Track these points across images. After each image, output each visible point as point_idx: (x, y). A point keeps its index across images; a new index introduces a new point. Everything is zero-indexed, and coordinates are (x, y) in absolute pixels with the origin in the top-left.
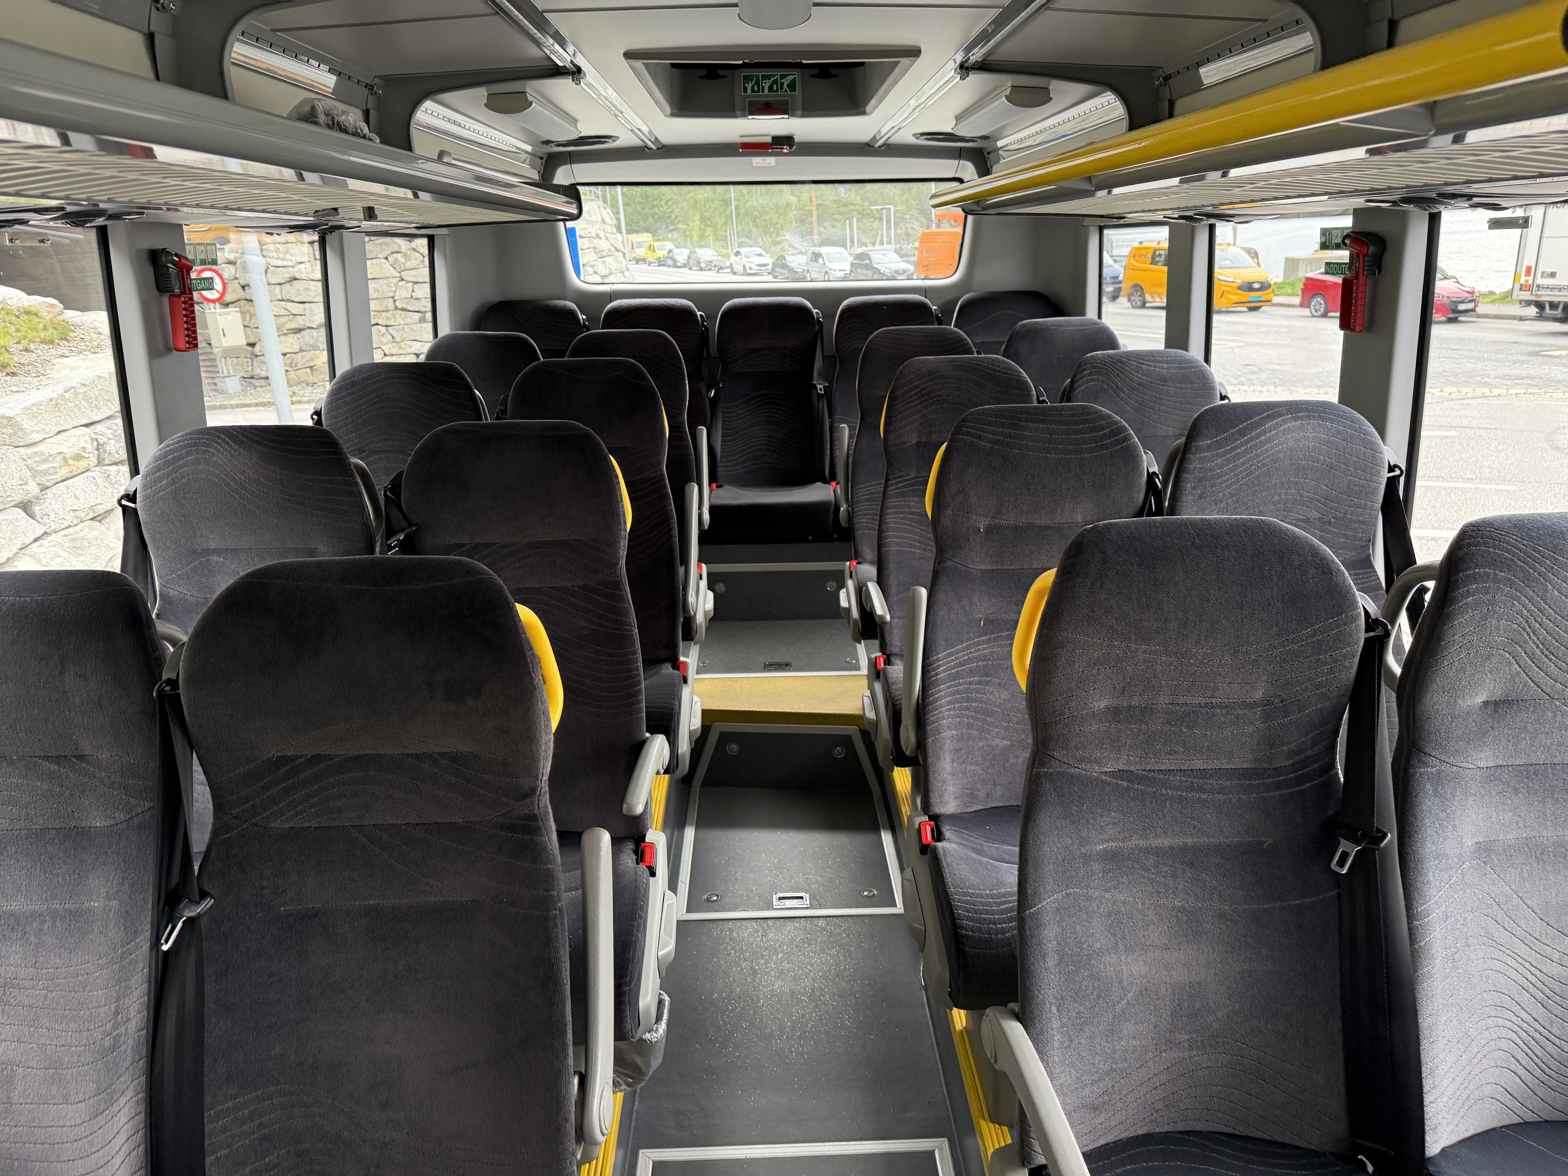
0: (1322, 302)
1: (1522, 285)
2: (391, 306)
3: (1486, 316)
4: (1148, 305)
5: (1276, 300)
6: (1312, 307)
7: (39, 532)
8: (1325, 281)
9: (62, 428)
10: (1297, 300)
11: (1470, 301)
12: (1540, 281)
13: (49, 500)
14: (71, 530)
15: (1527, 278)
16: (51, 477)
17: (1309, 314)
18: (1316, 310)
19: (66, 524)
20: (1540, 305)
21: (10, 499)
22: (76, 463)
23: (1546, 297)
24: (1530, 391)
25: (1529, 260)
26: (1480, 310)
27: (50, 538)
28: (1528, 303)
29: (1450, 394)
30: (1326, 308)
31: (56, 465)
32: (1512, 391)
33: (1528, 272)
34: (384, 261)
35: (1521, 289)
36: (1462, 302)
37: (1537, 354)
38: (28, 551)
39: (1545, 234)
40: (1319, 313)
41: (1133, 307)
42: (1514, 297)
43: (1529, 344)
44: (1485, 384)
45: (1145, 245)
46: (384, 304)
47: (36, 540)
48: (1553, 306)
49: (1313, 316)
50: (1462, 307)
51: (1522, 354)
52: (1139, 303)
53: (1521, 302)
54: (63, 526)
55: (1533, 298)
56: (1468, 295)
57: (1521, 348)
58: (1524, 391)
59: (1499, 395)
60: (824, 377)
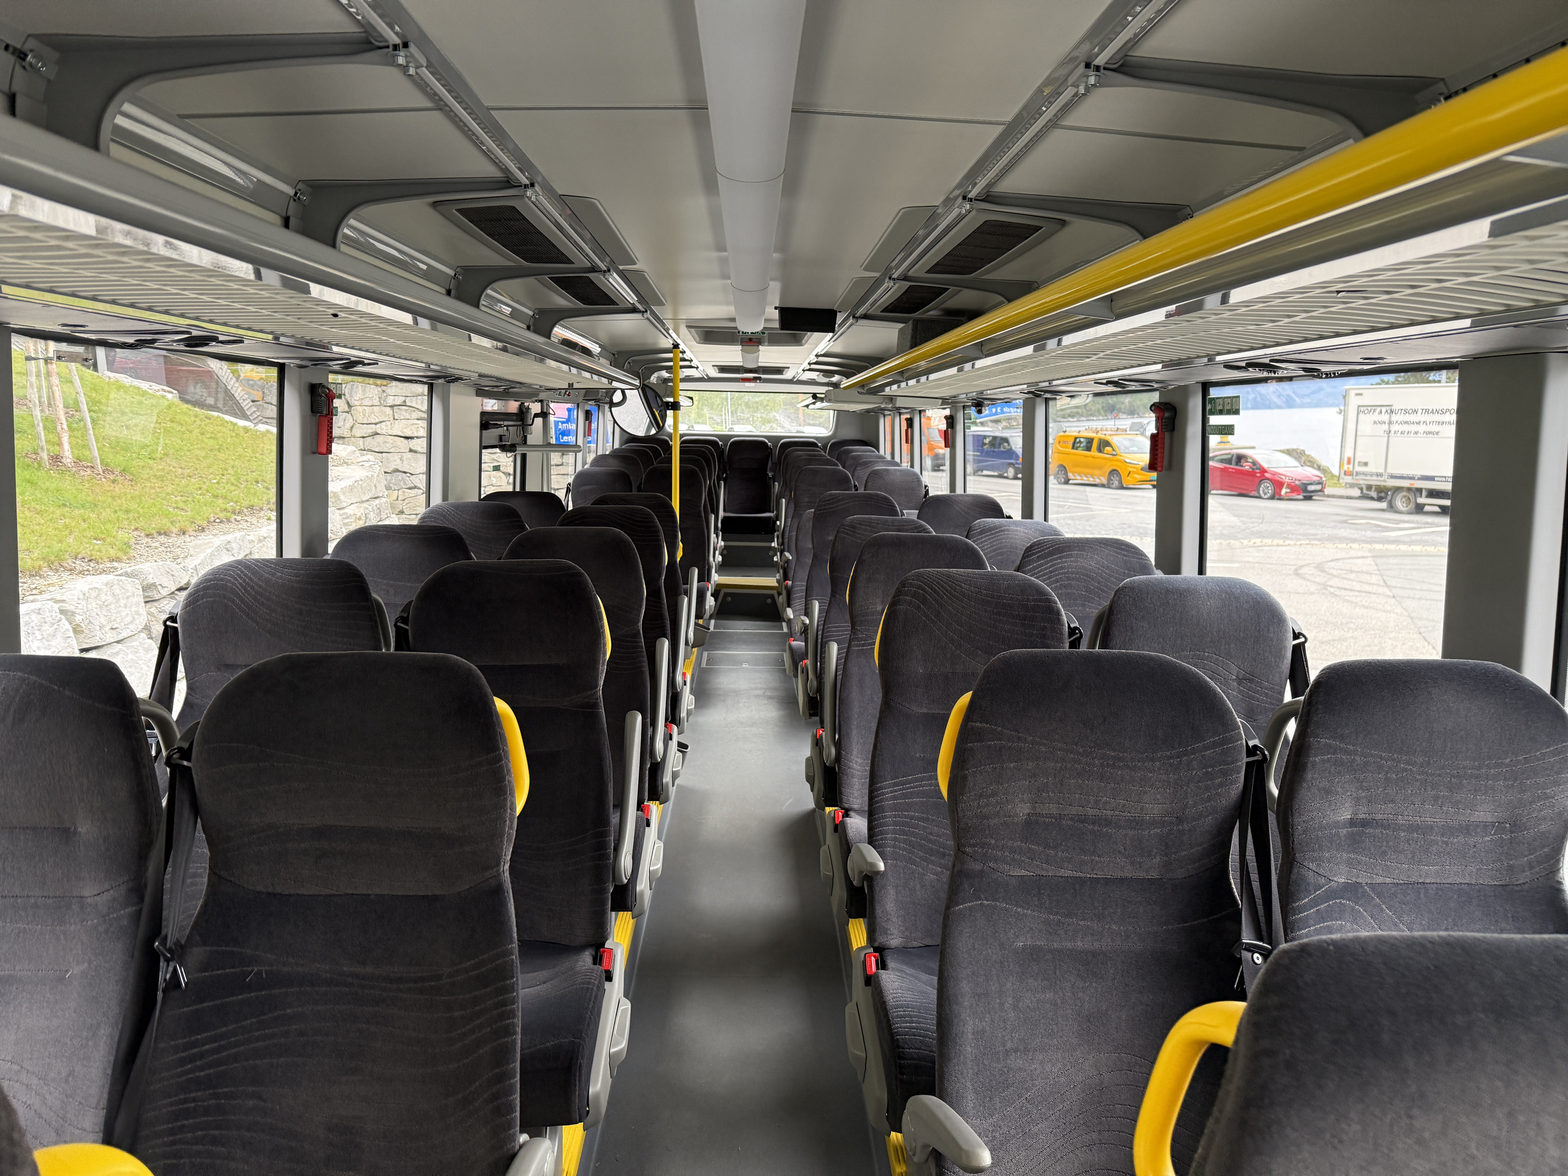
1: (1345, 471)
3: (1333, 496)
4: (1071, 482)
11: (1318, 484)
12: (1358, 469)
15: (1349, 466)
20: (1360, 487)
23: (1363, 481)
24: (1312, 542)
25: (1349, 453)
26: (1327, 491)
29: (1255, 543)
32: (1299, 543)
33: (1349, 463)
35: (1345, 475)
36: (1311, 484)
37: (1345, 522)
39: (1359, 433)
41: (1060, 483)
42: (1343, 480)
43: (1344, 515)
45: (1067, 434)
48: (1369, 488)
50: (1311, 488)
51: (1334, 521)
52: (1063, 480)
53: (1346, 484)
55: (1354, 482)
56: (1317, 479)
57: (1339, 518)
58: (1308, 542)
59: (1289, 545)
60: (771, 471)
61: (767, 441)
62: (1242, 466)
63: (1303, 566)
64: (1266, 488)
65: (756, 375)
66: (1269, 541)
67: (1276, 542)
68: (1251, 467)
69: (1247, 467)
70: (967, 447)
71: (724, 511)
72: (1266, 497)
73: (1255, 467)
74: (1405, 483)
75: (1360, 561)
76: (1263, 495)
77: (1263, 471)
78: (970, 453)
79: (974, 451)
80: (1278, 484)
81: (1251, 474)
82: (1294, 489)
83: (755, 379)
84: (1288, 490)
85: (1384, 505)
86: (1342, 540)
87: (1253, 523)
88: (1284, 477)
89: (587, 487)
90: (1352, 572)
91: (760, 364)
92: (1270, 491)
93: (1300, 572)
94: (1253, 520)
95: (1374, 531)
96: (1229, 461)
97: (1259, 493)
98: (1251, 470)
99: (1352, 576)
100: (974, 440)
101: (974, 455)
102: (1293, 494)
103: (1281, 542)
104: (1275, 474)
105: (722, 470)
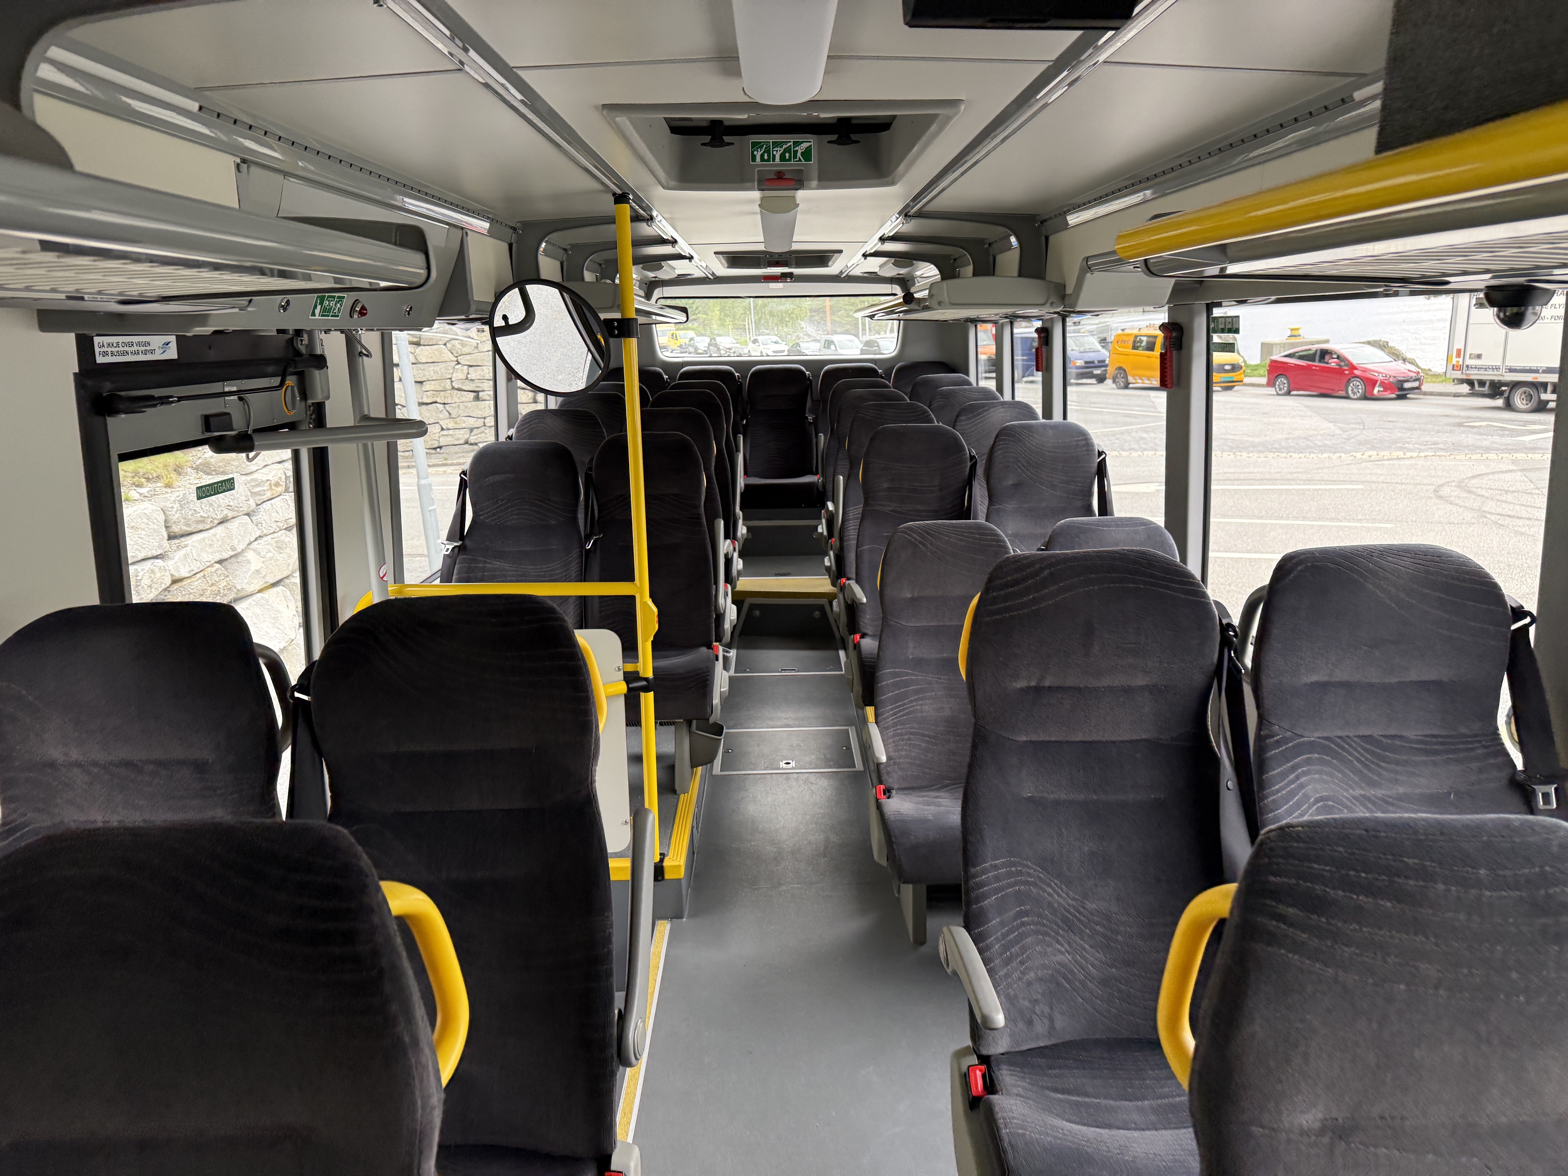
0: (1285, 381)
1: (1453, 365)
2: (448, 386)
3: (1431, 394)
4: (1131, 386)
5: (1247, 380)
6: (1277, 387)
7: (258, 534)
8: (1287, 363)
9: (266, 463)
10: (1264, 380)
11: (1415, 380)
12: (1469, 362)
13: (262, 513)
14: (276, 534)
15: (1458, 359)
16: (261, 497)
17: (1275, 393)
18: (1280, 389)
19: (272, 531)
20: (1471, 383)
21: (242, 509)
22: (276, 488)
23: (1475, 375)
24: (1438, 453)
25: (1459, 344)
26: (1424, 388)
27: (265, 539)
28: (1462, 381)
29: (1370, 456)
30: (1289, 386)
31: (265, 488)
32: (1422, 454)
33: (1458, 355)
34: (444, 347)
35: (1453, 369)
36: (1407, 381)
37: (1460, 425)
38: (252, 546)
39: (1471, 321)
40: (1283, 391)
41: (1118, 388)
42: (1448, 376)
43: (1458, 416)
44: (1401, 449)
45: (1126, 332)
46: (443, 385)
47: (256, 540)
48: (1482, 383)
49: (1278, 394)
50: (1407, 385)
51: (1447, 425)
52: (1122, 384)
53: (1454, 380)
54: (271, 532)
55: (1464, 377)
56: (1413, 375)
57: (1452, 420)
58: (1434, 454)
59: (1411, 457)
60: (812, 412)
61: (803, 369)
62: (1327, 363)
63: (1441, 485)
64: (1356, 387)
65: (786, 270)
66: (1387, 454)
67: (1395, 454)
68: (1338, 364)
69: (1333, 363)
70: (1015, 352)
71: (746, 473)
72: (1355, 397)
73: (1342, 364)
74: (1529, 377)
75: (1508, 476)
76: (1352, 395)
77: (1353, 367)
78: (1018, 358)
79: (1023, 356)
80: (1370, 383)
81: (1339, 372)
82: (1386, 386)
83: (784, 277)
84: (1382, 389)
85: (1500, 402)
86: (1474, 448)
87: (1353, 429)
88: (1376, 374)
89: (498, 478)
90: (1507, 492)
91: (795, 247)
92: (1360, 391)
93: (1440, 493)
94: (1352, 426)
95: (1502, 436)
96: (1310, 357)
97: (1347, 392)
98: (1338, 367)
99: (1509, 498)
100: (1022, 343)
101: (1023, 360)
102: (1386, 393)
103: (1401, 454)
104: (1365, 370)
105: (741, 414)
